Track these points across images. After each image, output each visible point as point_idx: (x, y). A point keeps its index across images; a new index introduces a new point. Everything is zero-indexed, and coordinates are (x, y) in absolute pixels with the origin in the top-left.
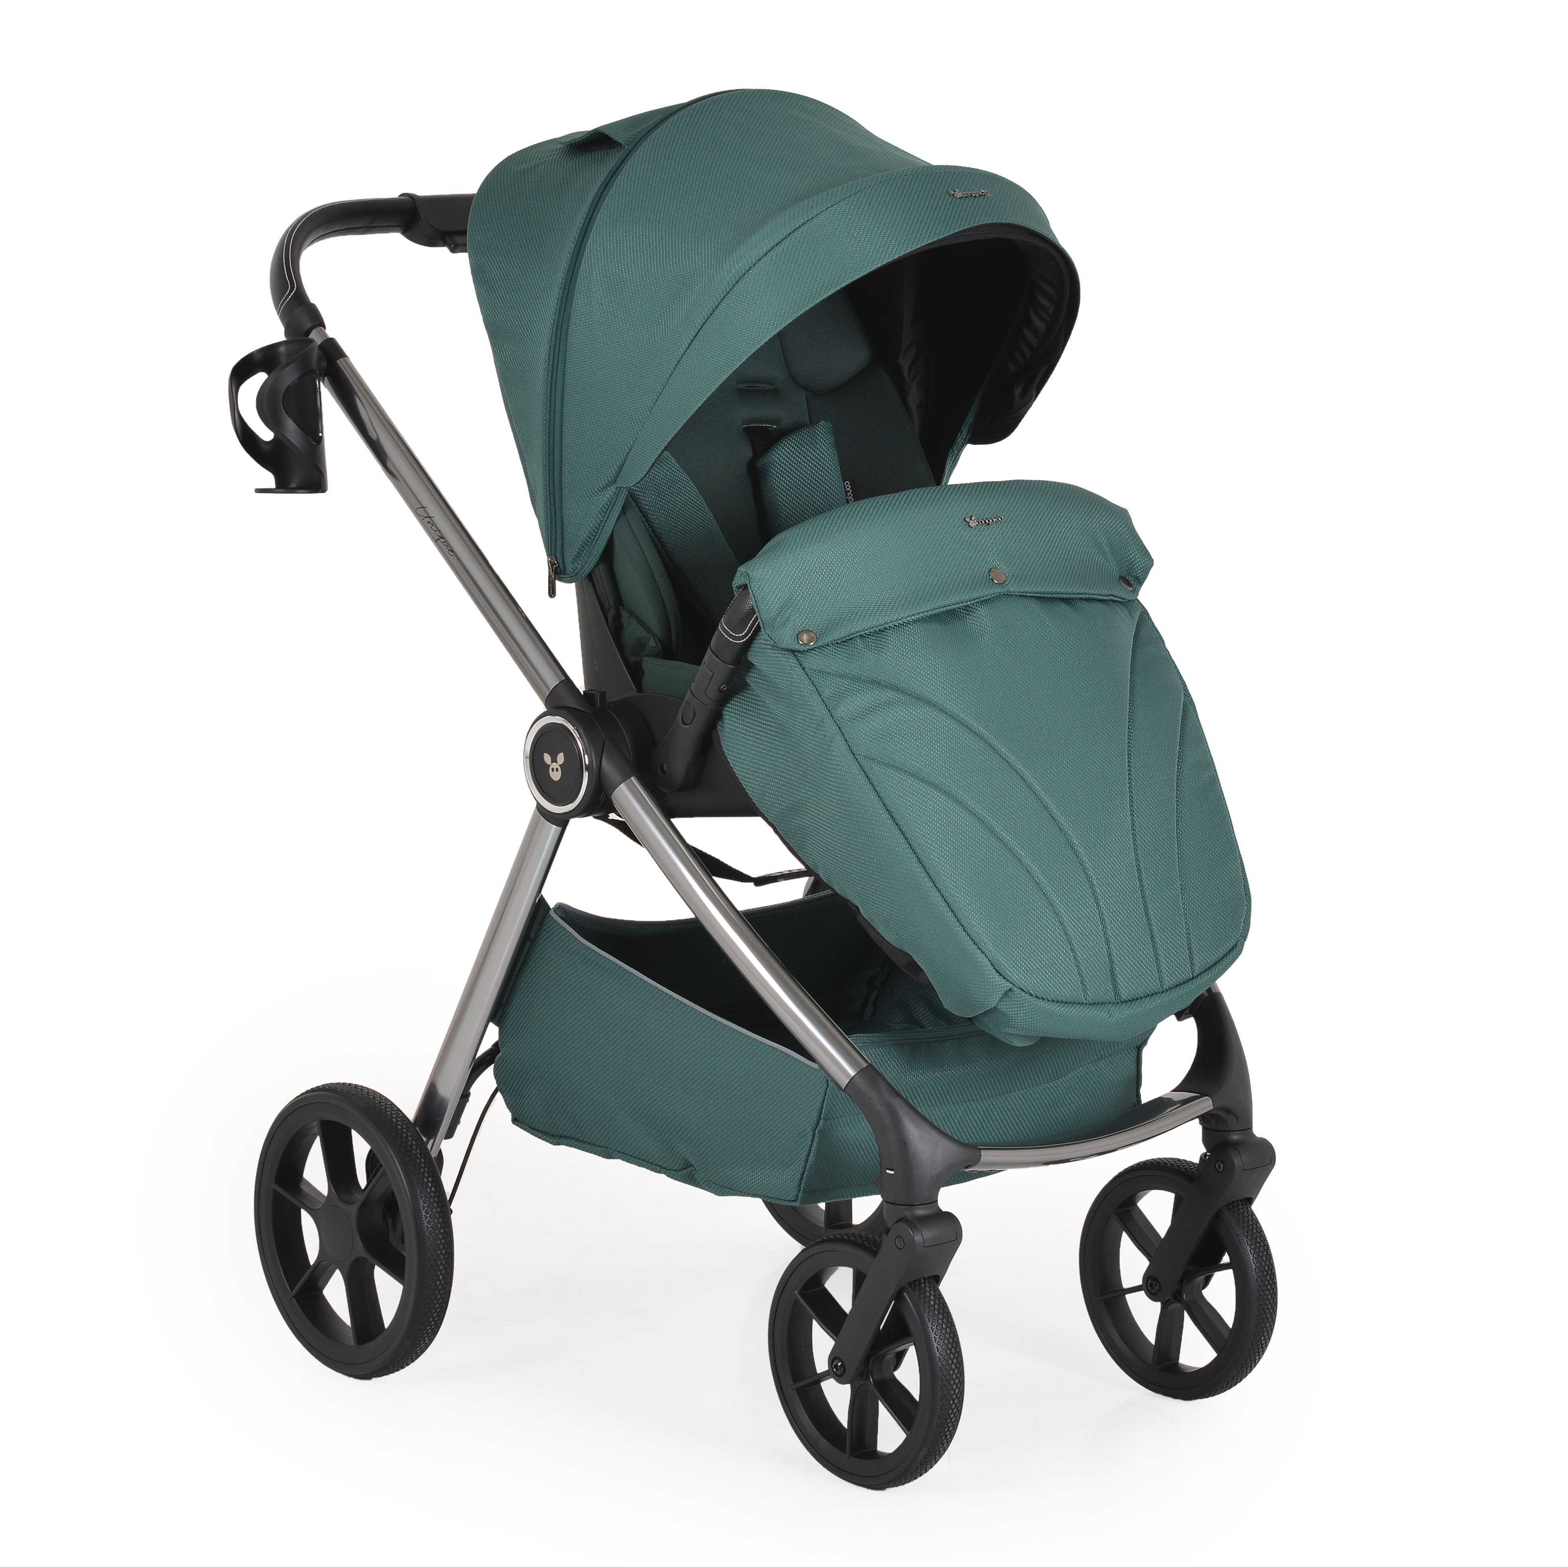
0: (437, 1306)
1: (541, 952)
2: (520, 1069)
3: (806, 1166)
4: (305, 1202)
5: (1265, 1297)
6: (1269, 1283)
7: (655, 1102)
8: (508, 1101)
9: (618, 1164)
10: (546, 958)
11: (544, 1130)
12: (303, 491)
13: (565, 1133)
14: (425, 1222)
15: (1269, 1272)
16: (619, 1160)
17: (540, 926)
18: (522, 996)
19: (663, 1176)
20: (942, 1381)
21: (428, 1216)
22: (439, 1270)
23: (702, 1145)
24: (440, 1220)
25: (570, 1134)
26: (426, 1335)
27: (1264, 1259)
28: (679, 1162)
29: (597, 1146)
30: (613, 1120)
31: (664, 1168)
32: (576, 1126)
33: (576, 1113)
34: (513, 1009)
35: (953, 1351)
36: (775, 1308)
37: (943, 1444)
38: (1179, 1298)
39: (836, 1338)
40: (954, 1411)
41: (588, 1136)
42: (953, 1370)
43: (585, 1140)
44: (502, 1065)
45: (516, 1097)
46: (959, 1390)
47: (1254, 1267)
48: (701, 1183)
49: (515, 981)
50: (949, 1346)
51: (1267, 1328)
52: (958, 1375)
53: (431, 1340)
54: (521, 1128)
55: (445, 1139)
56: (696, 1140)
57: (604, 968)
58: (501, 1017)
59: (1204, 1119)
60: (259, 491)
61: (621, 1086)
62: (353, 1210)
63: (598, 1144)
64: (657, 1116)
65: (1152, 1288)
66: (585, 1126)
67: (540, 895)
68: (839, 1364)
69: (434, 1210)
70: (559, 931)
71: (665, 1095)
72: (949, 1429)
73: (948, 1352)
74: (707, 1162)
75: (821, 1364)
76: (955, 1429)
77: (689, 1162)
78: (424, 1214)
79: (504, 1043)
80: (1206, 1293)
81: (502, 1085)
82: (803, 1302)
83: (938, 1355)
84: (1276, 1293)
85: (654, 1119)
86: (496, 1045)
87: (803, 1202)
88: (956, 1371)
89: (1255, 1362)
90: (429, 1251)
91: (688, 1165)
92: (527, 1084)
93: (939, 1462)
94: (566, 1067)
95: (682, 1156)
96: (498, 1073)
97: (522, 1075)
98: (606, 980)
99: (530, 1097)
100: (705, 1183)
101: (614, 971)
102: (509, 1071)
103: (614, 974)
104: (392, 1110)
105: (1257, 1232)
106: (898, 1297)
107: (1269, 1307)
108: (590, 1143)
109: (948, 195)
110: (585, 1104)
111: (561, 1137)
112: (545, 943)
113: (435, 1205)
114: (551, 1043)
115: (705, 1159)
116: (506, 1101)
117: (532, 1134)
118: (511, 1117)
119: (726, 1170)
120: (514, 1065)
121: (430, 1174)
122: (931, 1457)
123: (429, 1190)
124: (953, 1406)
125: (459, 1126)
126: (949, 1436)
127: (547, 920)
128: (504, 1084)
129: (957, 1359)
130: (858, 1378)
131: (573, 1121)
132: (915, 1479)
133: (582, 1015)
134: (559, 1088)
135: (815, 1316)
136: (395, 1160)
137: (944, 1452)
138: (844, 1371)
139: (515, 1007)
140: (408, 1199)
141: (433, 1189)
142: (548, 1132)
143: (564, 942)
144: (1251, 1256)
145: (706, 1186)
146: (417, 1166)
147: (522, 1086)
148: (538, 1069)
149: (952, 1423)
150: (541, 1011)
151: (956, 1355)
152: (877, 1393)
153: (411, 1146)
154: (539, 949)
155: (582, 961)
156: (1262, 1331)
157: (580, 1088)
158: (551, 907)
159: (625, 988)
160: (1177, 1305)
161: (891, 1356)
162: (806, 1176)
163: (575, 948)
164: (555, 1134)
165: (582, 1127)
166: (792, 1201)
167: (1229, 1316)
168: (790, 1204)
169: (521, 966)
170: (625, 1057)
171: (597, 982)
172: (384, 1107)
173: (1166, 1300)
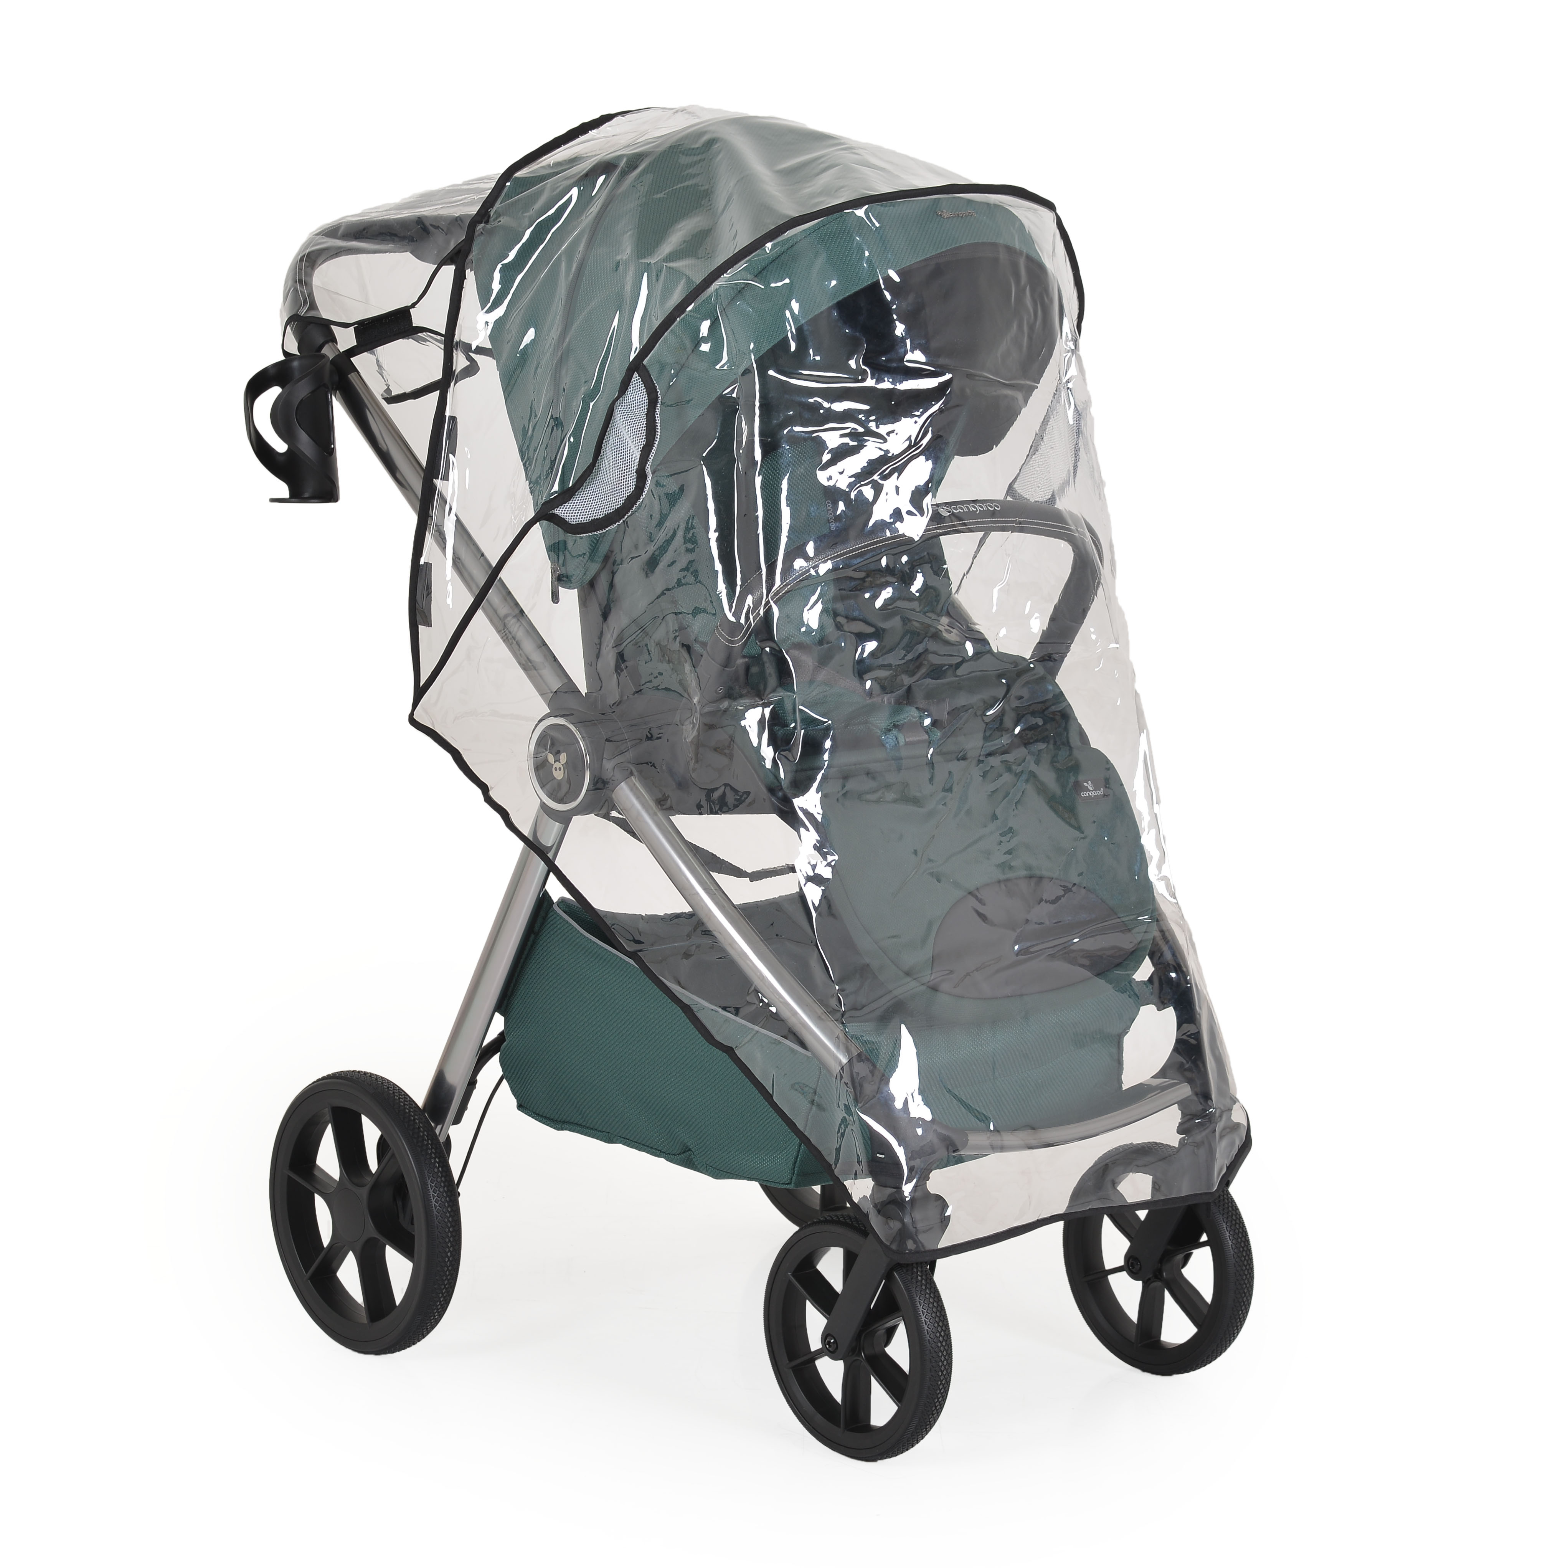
0: (446, 1282)
1: (545, 944)
2: (525, 1057)
3: (799, 1150)
4: (318, 1187)
5: (1242, 1273)
6: (1245, 1259)
7: (655, 1089)
8: (513, 1088)
9: (619, 1149)
10: (549, 950)
11: (548, 1116)
12: (316, 501)
13: (568, 1119)
14: (433, 1201)
15: (1245, 1249)
16: (620, 1145)
17: (544, 919)
18: (527, 986)
19: (662, 1160)
20: (931, 1353)
21: (436, 1195)
22: (448, 1247)
23: (700, 1130)
24: (448, 1199)
25: (573, 1119)
26: (436, 1311)
27: (1240, 1235)
28: (677, 1147)
29: (599, 1131)
30: (615, 1106)
31: (663, 1152)
32: (579, 1112)
33: (578, 1099)
34: (518, 1000)
35: (941, 1324)
36: (769, 1290)
37: (933, 1415)
38: (1159, 1277)
39: (828, 1316)
40: (943, 1382)
41: (590, 1121)
42: (941, 1343)
43: (588, 1125)
44: (507, 1053)
45: (521, 1083)
46: (947, 1362)
47: (1230, 1244)
48: (698, 1167)
49: (520, 972)
50: (937, 1319)
51: (1244, 1302)
52: (946, 1348)
53: (441, 1316)
54: (526, 1114)
55: (452, 1125)
56: (694, 1125)
57: (605, 960)
58: (507, 1006)
59: (1183, 1105)
60: (273, 500)
61: (623, 1073)
62: (364, 1192)
63: (600, 1129)
64: (656, 1103)
65: (1133, 1268)
66: (588, 1112)
67: (544, 890)
68: (832, 1341)
69: (441, 1190)
70: (562, 924)
71: (664, 1082)
72: (938, 1400)
73: (936, 1325)
74: (705, 1146)
75: (815, 1343)
76: (944, 1400)
77: (687, 1147)
78: (432, 1193)
79: (510, 1032)
80: (1184, 1271)
81: (507, 1073)
82: (796, 1283)
83: (926, 1327)
84: (1252, 1269)
85: (654, 1105)
86: (502, 1034)
87: (796, 1185)
88: (944, 1344)
89: (1234, 1336)
90: (438, 1229)
91: (687, 1150)
92: (532, 1072)
93: (930, 1433)
94: (569, 1055)
95: (681, 1140)
96: (503, 1061)
97: (527, 1063)
98: (606, 972)
99: (534, 1084)
100: (703, 1167)
101: (615, 963)
102: (515, 1059)
103: (615, 966)
104: (399, 1095)
105: (1233, 1210)
106: (889, 1277)
107: (1246, 1282)
108: (592, 1129)
109: (935, 215)
110: (587, 1090)
111: (564, 1122)
112: (548, 936)
113: (443, 1184)
114: (555, 1032)
115: (703, 1144)
116: (511, 1088)
117: (536, 1120)
118: (516, 1104)
119: (723, 1154)
120: (519, 1053)
121: (437, 1155)
122: (922, 1428)
123: (436, 1170)
124: (942, 1378)
125: (466, 1112)
126: (939, 1407)
127: (551, 914)
128: (510, 1072)
129: (945, 1331)
130: (850, 1354)
131: (576, 1107)
132: (907, 1450)
133: (585, 1005)
134: (562, 1075)
135: (809, 1298)
136: (403, 1141)
137: (935, 1422)
138: (837, 1348)
139: (520, 997)
140: (416, 1179)
141: (440, 1169)
142: (552, 1117)
143: (567, 935)
144: (1227, 1233)
145: (703, 1169)
146: (425, 1148)
147: (527, 1073)
148: (542, 1057)
149: (942, 1394)
150: (544, 1001)
151: (944, 1328)
152: (869, 1368)
153: (419, 1128)
154: (543, 941)
155: (585, 953)
156: (1240, 1305)
157: (583, 1076)
158: (555, 902)
159: (625, 979)
160: (1158, 1284)
161: (881, 1332)
162: (800, 1160)
163: (578, 940)
164: (559, 1120)
165: (584, 1114)
166: (787, 1184)
167: (1207, 1292)
168: (785, 1187)
169: (526, 958)
170: (625, 1046)
171: (598, 973)
172: (392, 1092)
173: (1147, 1278)
